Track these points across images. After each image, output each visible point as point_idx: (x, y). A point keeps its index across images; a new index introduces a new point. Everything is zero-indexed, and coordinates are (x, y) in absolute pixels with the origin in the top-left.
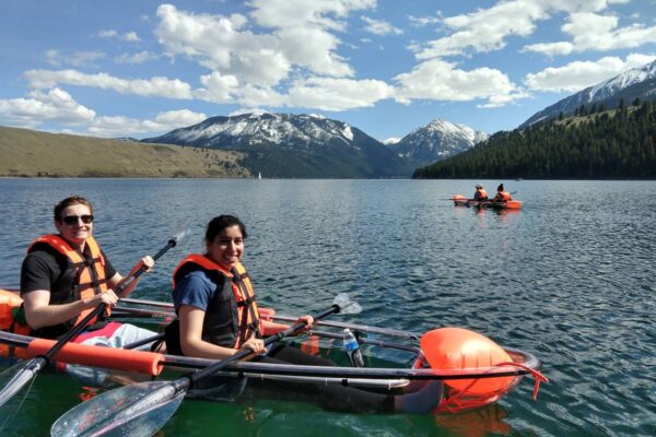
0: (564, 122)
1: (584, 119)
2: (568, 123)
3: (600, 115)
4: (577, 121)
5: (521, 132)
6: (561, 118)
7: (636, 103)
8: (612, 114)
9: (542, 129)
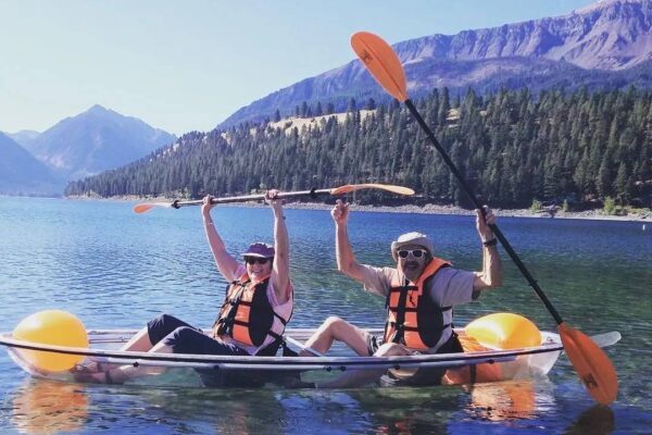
0: (281, 124)
1: (308, 122)
2: (288, 125)
3: (327, 118)
4: (300, 123)
5: (224, 135)
6: (278, 119)
7: (372, 106)
8: (342, 118)
9: (253, 132)
